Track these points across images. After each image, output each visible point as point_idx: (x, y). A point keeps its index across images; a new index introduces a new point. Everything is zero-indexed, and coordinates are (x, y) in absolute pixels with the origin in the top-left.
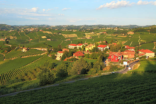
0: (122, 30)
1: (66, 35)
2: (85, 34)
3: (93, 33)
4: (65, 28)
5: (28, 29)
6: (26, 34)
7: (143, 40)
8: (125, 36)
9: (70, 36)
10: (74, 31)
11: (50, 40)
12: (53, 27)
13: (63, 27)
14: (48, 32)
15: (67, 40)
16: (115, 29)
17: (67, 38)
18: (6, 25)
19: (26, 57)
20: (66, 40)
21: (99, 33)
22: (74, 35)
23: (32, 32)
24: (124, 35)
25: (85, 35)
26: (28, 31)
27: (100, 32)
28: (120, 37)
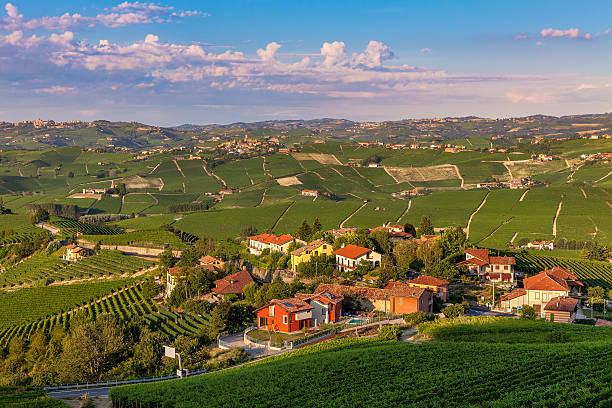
1: (402, 171)
2: (506, 163)
3: (545, 159)
4: (426, 133)
5: (228, 144)
6: (213, 165)
9: (424, 174)
10: (452, 151)
11: (313, 194)
12: (369, 133)
13: (419, 127)
14: (321, 158)
15: (402, 194)
17: (404, 186)
18: (138, 125)
19: (70, 282)
20: (398, 191)
21: (576, 161)
22: (447, 170)
23: (244, 157)
25: (502, 170)
26: (227, 152)
27: (583, 156)
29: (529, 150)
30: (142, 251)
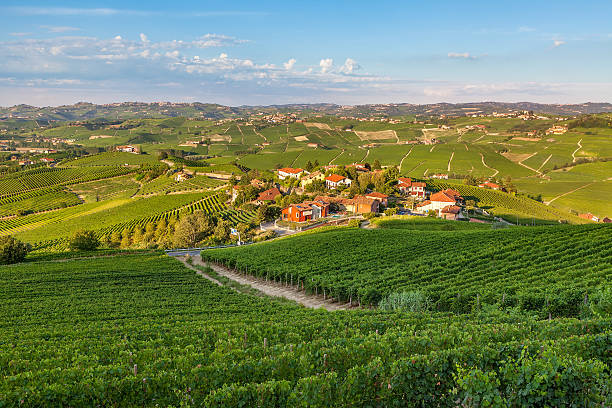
0: (545, 118)
1: (365, 134)
2: (423, 130)
3: (446, 128)
4: (379, 112)
5: (268, 117)
6: (259, 129)
7: (589, 151)
8: (536, 140)
9: (378, 135)
10: (393, 122)
11: (314, 146)
12: (347, 112)
14: (319, 126)
15: (364, 146)
16: (521, 117)
17: (366, 142)
18: (217, 105)
19: (179, 193)
20: (362, 145)
21: (463, 129)
22: (390, 134)
23: (277, 124)
24: (534, 137)
25: (420, 134)
26: (267, 121)
27: (467, 127)
28: (519, 142)
29: (437, 123)
30: (219, 176)
